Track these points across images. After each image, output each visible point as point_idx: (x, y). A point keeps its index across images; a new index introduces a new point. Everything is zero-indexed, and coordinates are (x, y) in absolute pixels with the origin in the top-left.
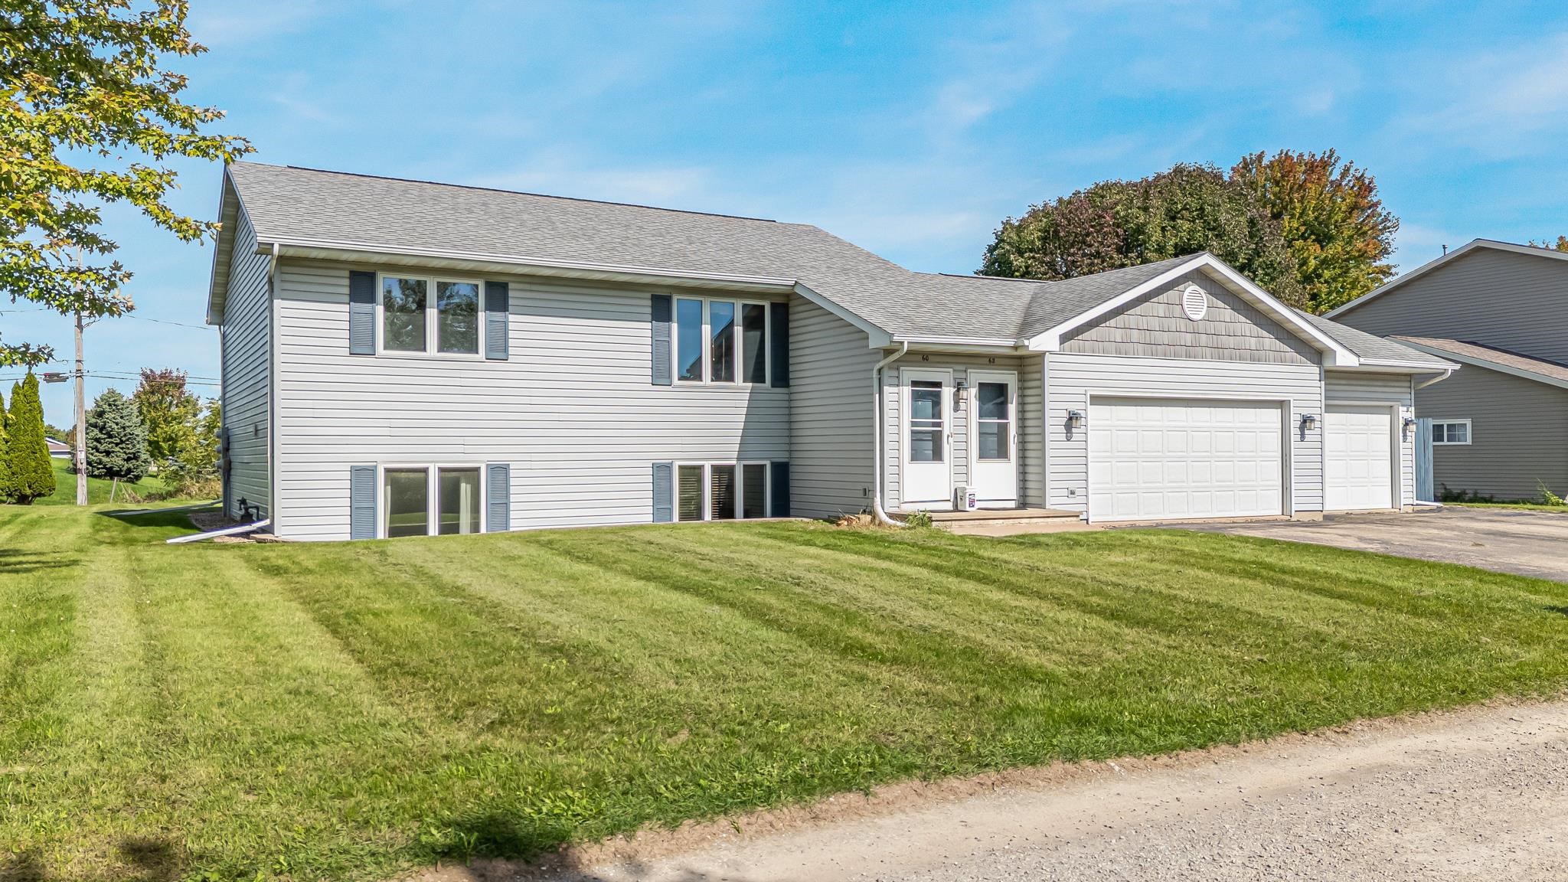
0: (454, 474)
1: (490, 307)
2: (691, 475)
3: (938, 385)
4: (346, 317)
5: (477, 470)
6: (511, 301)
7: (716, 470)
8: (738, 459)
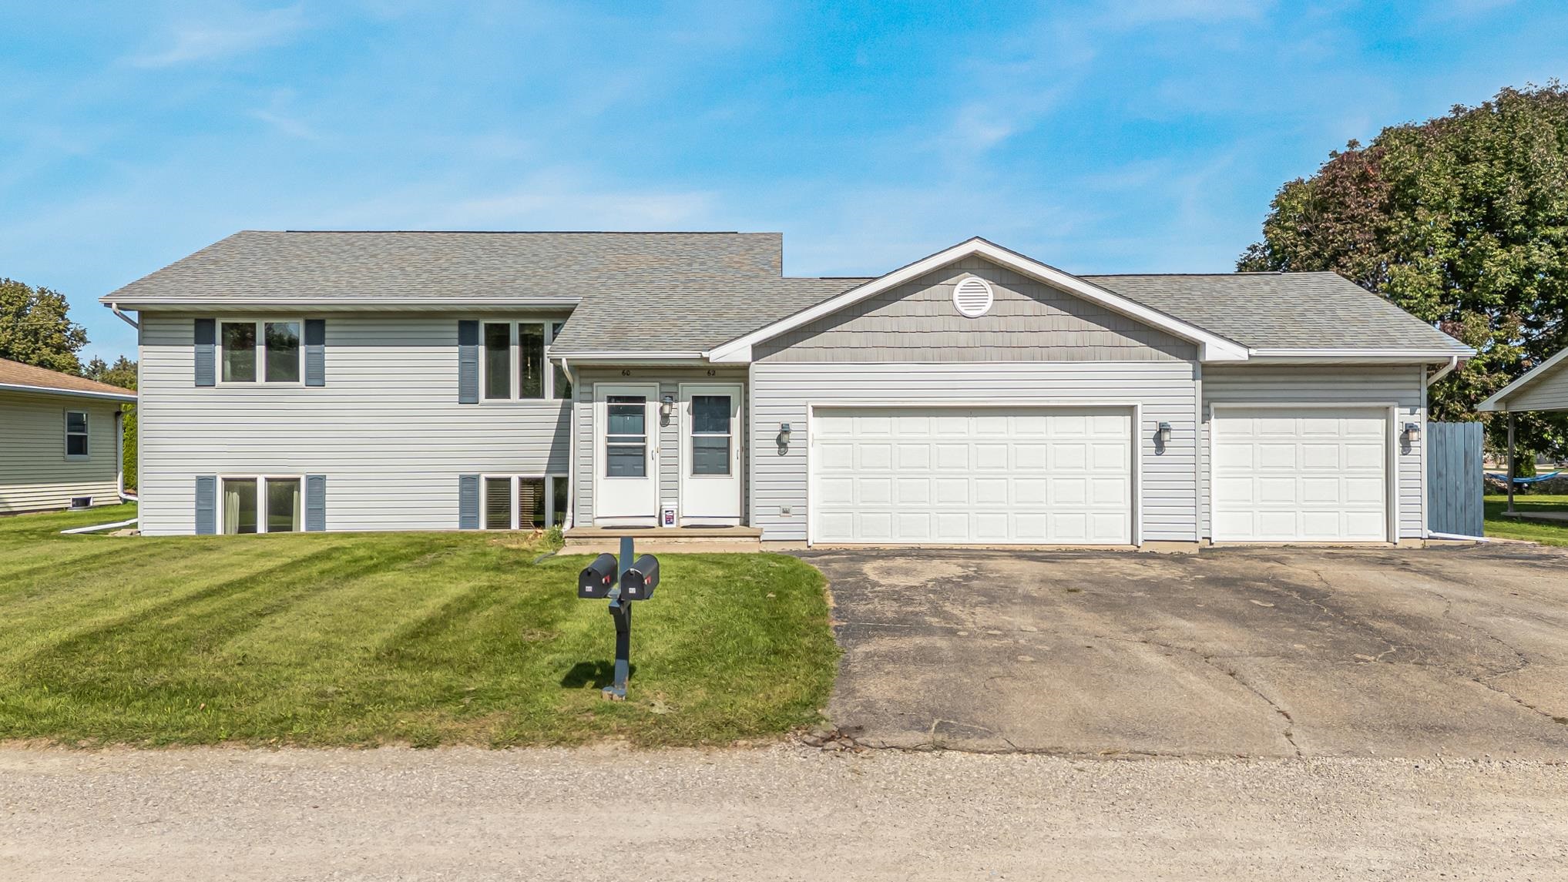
1: (309, 341)
2: (499, 487)
3: (642, 399)
4: (193, 356)
5: (298, 480)
6: (327, 335)
7: (525, 482)
8: (547, 472)
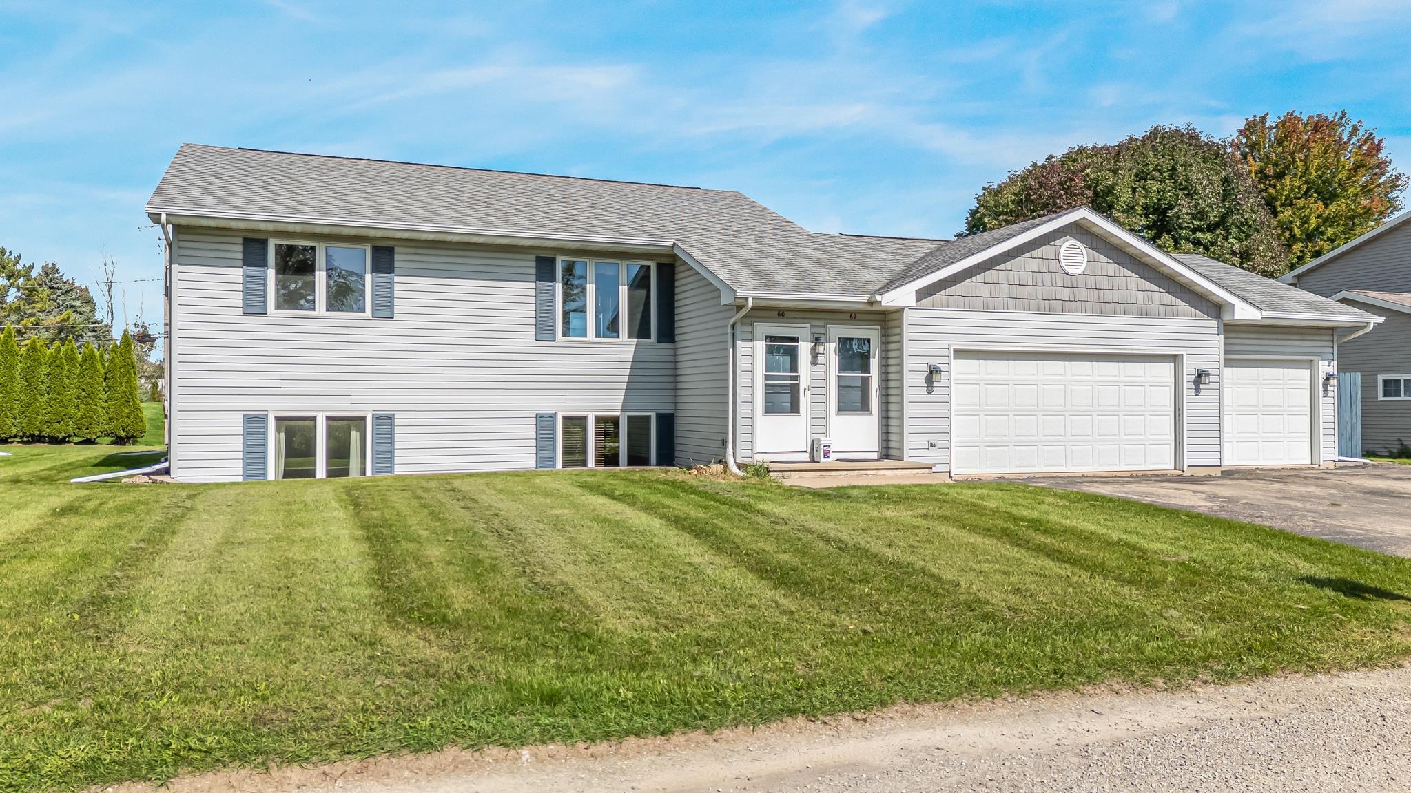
0: (345, 423)
1: (376, 269)
2: (575, 423)
3: (795, 340)
4: (240, 279)
5: (364, 419)
6: (396, 264)
7: (599, 420)
8: (622, 410)
